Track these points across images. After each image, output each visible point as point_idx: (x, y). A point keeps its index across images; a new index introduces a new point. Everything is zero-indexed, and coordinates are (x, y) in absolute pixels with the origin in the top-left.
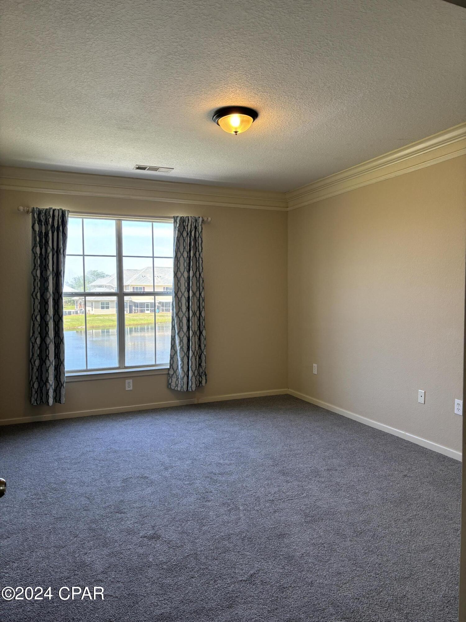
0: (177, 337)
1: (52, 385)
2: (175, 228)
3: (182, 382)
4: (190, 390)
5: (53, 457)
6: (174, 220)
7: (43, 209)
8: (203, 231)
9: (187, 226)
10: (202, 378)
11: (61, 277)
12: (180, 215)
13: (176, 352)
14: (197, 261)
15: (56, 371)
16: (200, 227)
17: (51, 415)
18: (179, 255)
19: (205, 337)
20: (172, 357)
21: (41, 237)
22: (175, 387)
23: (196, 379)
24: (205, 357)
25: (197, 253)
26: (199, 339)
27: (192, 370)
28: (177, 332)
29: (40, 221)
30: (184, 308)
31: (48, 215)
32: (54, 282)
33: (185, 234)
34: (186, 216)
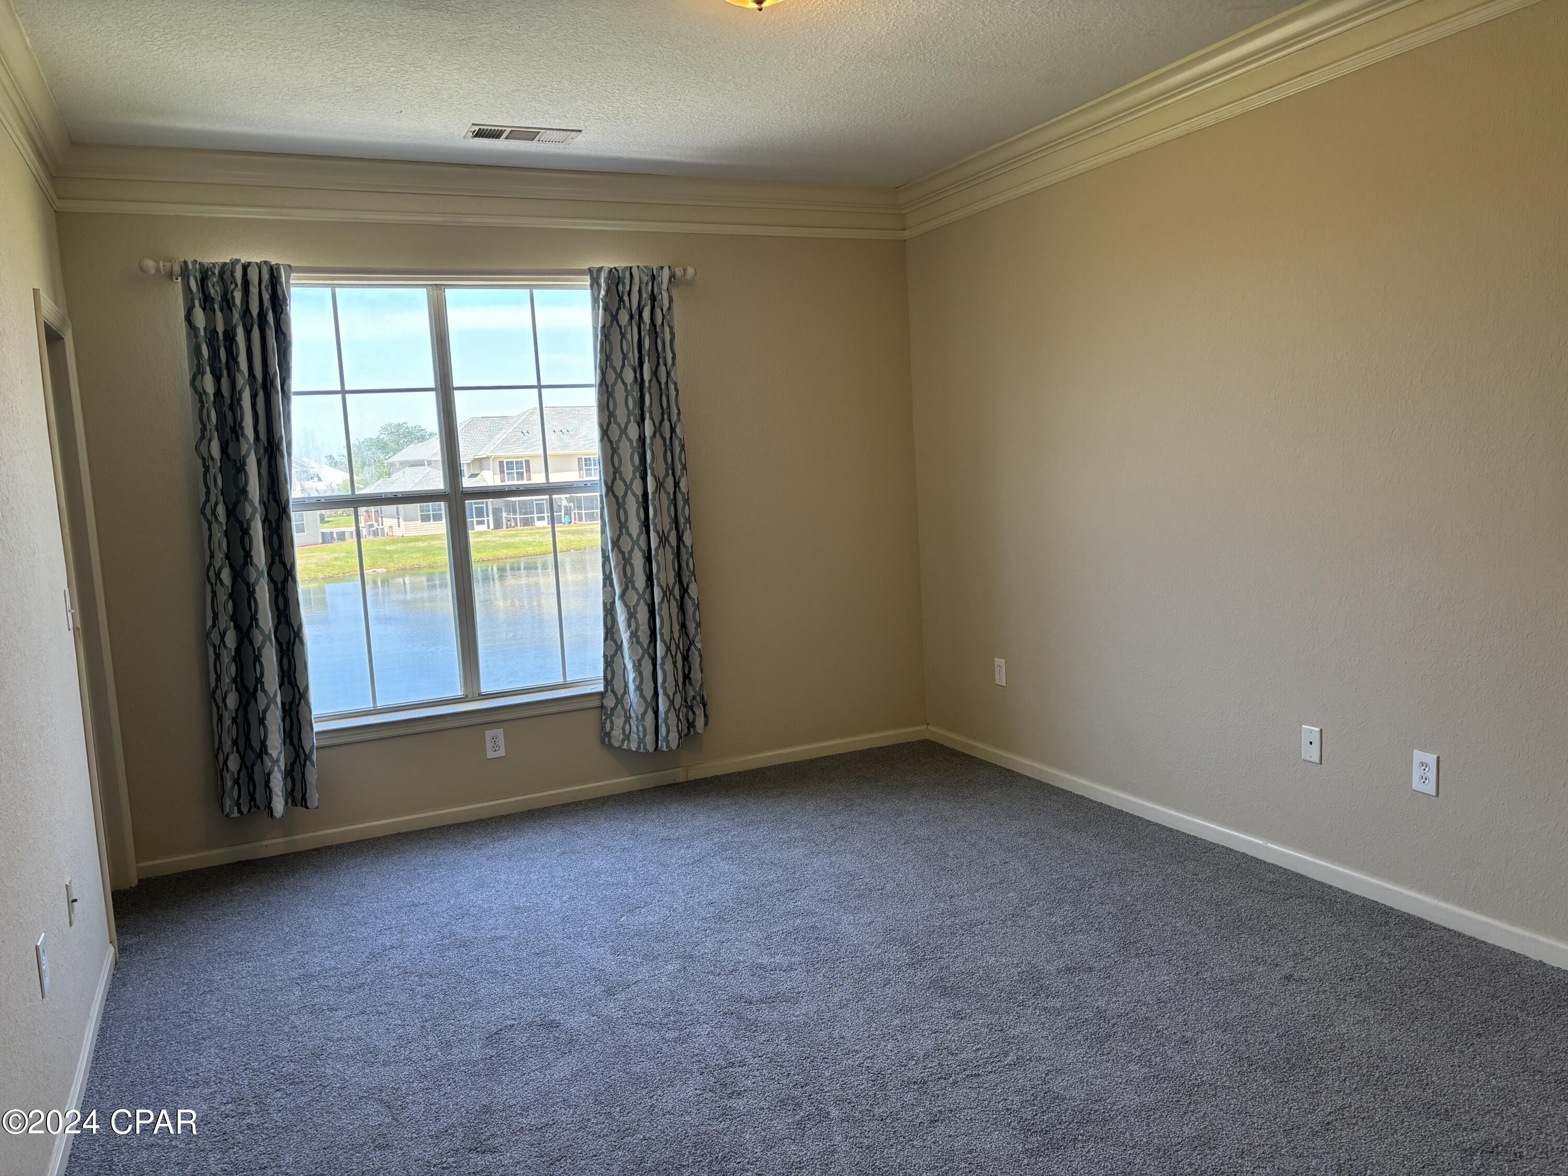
0: (619, 605)
1: (278, 761)
2: (595, 300)
3: (641, 728)
4: (665, 749)
5: (286, 971)
6: (592, 278)
7: (214, 264)
8: (675, 304)
9: (629, 295)
10: (694, 713)
11: (283, 456)
12: (608, 263)
13: (619, 647)
14: (662, 391)
15: (288, 718)
16: (665, 294)
17: (281, 840)
18: (611, 376)
19: (696, 603)
20: (609, 660)
21: (215, 343)
22: (623, 741)
23: (678, 716)
24: (701, 656)
25: (662, 368)
26: (682, 608)
27: (666, 694)
28: (618, 591)
29: (207, 300)
30: (634, 527)
31: (229, 282)
32: (264, 471)
33: (624, 318)
34: (623, 265)
